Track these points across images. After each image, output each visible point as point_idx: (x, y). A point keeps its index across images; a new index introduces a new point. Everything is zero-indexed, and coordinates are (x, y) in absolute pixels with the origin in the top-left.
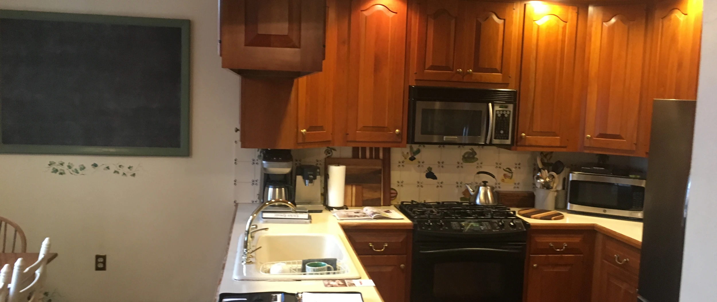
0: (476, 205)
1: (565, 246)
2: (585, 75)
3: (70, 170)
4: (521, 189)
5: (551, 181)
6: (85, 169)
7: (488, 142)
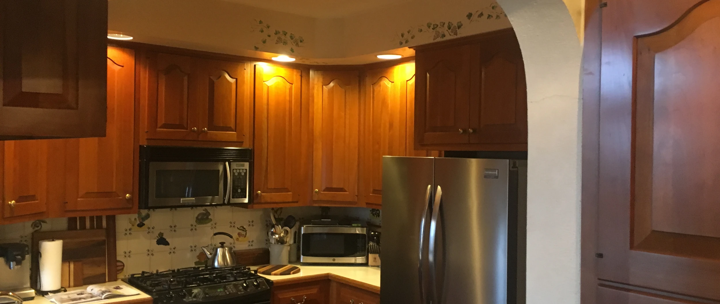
0: (214, 268)
1: (305, 299)
2: (311, 133)
4: (255, 246)
5: (286, 236)
7: (226, 202)
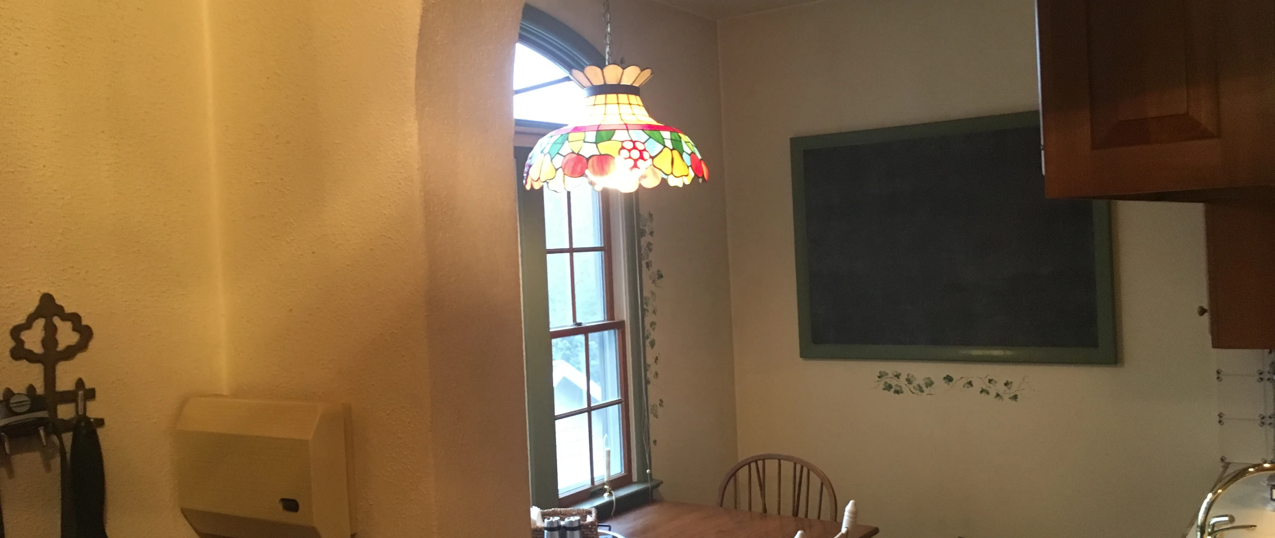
3: (909, 385)
6: (933, 386)
